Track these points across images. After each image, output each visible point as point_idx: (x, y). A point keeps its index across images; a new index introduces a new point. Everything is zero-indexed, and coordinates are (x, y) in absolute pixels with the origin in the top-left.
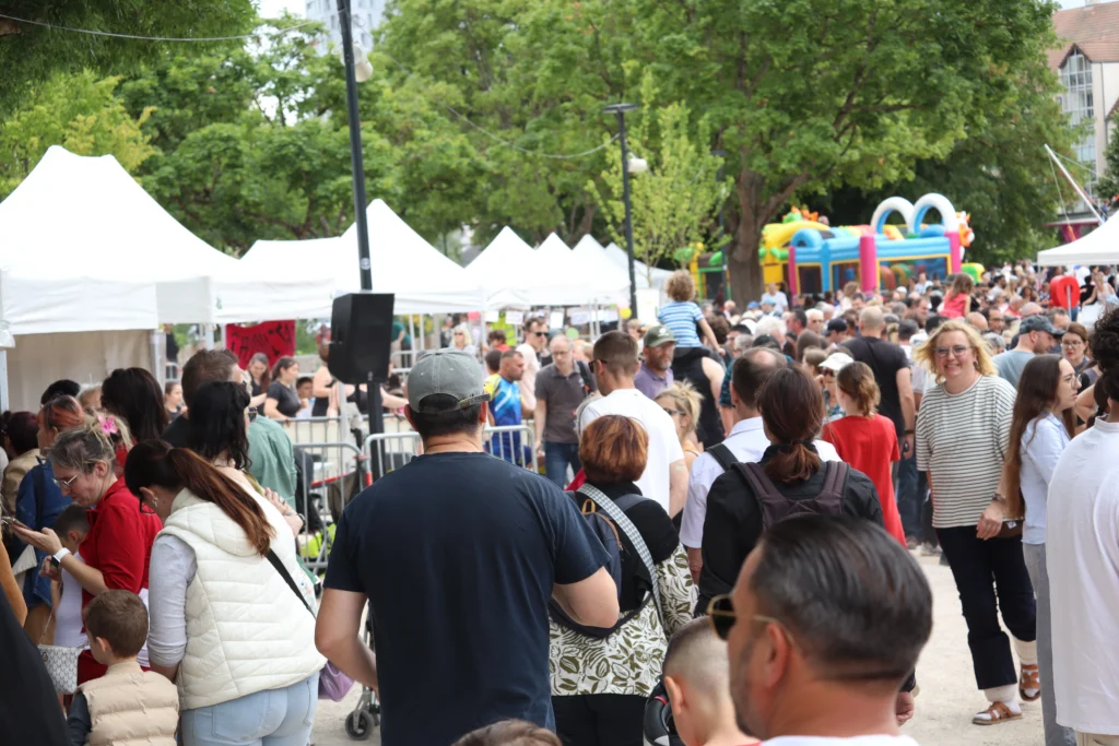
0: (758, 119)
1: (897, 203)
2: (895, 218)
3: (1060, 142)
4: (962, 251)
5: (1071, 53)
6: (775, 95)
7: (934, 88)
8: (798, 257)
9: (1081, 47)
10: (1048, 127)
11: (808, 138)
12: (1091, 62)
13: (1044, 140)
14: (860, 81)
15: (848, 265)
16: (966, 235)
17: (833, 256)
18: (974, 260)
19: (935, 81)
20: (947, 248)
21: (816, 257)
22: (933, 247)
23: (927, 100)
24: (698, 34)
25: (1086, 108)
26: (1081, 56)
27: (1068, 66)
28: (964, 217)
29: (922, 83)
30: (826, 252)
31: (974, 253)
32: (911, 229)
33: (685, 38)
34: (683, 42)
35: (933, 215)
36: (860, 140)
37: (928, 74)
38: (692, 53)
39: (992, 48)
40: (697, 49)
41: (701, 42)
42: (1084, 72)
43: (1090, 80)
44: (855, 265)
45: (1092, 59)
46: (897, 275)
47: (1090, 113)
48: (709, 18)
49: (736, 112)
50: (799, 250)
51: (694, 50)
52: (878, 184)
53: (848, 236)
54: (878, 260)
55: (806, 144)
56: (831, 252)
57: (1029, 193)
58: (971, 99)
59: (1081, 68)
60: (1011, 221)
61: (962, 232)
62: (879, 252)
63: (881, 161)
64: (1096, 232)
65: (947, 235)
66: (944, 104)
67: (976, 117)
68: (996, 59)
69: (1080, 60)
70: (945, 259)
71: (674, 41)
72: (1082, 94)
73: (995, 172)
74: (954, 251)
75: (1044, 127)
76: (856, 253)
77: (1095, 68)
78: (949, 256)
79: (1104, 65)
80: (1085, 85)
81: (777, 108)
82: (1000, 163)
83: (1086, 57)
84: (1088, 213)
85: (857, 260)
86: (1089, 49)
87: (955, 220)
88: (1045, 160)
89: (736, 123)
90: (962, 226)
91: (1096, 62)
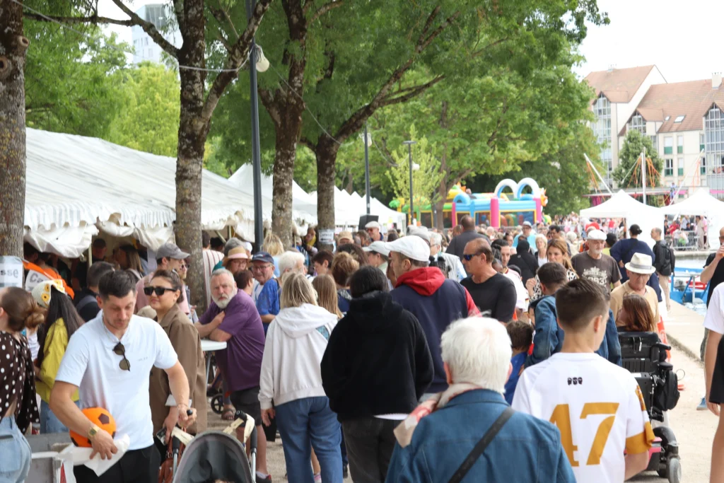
0: (454, 143)
1: (508, 182)
2: (507, 190)
3: (592, 151)
4: (542, 208)
5: (600, 96)
6: (462, 132)
7: (535, 132)
8: (457, 208)
9: (605, 94)
10: (585, 143)
11: (477, 152)
12: (610, 102)
13: (583, 150)
14: (499, 125)
15: (483, 213)
16: (544, 200)
17: (476, 208)
18: (546, 213)
19: (536, 129)
20: (535, 206)
21: (468, 208)
22: (527, 205)
23: (532, 137)
24: (426, 103)
25: (607, 129)
26: (605, 98)
27: (597, 103)
28: (543, 191)
29: (530, 130)
30: (473, 205)
31: (547, 210)
32: (516, 196)
33: (420, 104)
34: (418, 106)
35: (527, 190)
36: (496, 152)
37: (532, 126)
38: (423, 111)
39: (562, 114)
40: (426, 109)
41: (428, 105)
42: (606, 108)
43: (609, 112)
44: (488, 214)
45: (611, 100)
46: (508, 220)
47: (609, 132)
48: (431, 95)
49: (443, 139)
50: (458, 204)
51: (424, 110)
52: (501, 172)
53: (483, 199)
54: (500, 211)
55: (477, 154)
56: (475, 206)
57: (575, 178)
58: (552, 138)
59: (604, 105)
60: (567, 193)
61: (542, 199)
62: (500, 207)
63: (505, 161)
64: (609, 201)
65: (535, 199)
66: (541, 140)
67: (553, 145)
68: (564, 119)
69: (605, 101)
70: (533, 212)
71: (415, 105)
72: (605, 120)
73: (557, 165)
74: (538, 208)
75: (583, 143)
76: (489, 207)
77: (612, 106)
78: (535, 210)
79: (618, 104)
80: (606, 115)
81: (463, 138)
82: (560, 162)
83: (608, 100)
84: (605, 191)
85: (489, 211)
86: (609, 95)
87: (539, 192)
88: (583, 159)
89: (443, 144)
90: (542, 196)
91: (614, 102)
